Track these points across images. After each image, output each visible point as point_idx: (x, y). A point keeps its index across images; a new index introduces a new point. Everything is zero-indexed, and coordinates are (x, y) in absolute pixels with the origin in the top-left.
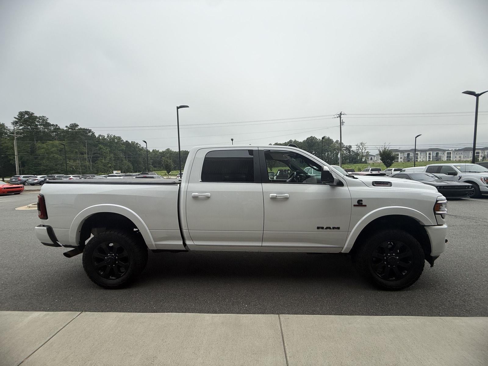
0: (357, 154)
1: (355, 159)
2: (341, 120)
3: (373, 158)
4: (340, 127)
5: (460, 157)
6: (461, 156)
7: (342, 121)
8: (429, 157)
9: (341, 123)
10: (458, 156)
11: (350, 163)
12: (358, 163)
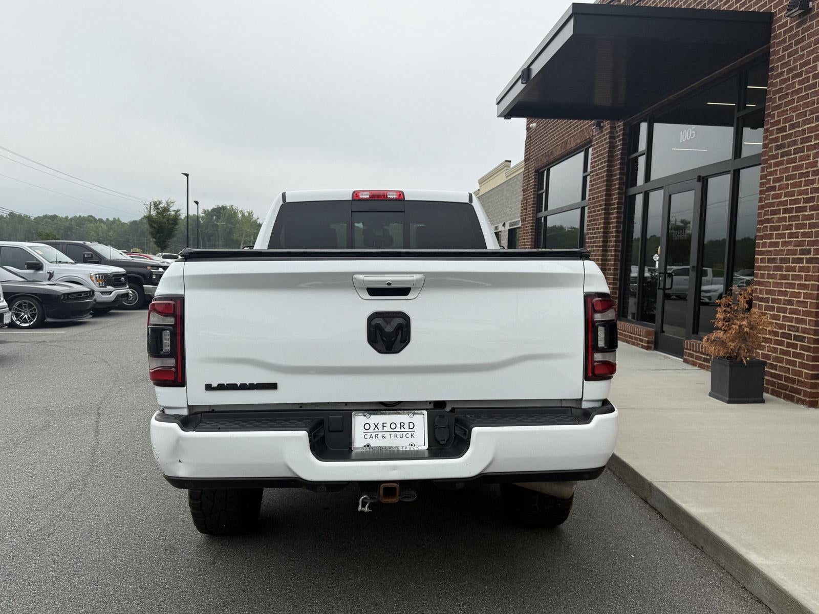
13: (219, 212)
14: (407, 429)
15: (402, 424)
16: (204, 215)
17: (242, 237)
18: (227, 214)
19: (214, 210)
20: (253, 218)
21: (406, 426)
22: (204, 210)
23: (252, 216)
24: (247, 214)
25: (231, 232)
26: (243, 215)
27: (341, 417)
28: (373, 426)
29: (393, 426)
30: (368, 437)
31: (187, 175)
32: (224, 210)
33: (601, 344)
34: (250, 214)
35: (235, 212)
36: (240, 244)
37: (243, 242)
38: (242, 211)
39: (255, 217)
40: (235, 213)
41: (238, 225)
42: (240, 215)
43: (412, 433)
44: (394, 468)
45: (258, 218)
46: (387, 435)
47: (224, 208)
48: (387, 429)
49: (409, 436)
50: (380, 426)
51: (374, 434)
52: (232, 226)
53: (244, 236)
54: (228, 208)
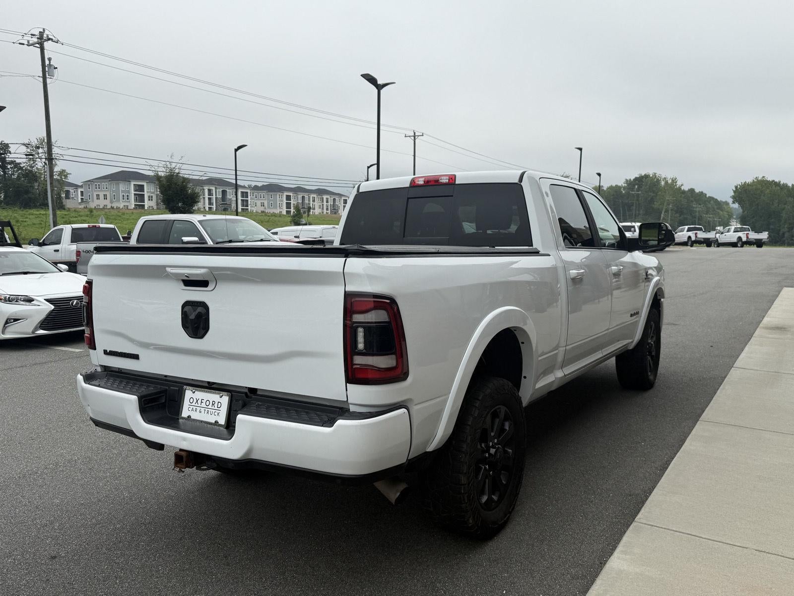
0: (31, 176)
1: (27, 192)
2: (46, 57)
3: (72, 191)
4: (41, 79)
5: (262, 205)
6: (263, 203)
7: (47, 62)
8: (210, 199)
9: (47, 69)
10: (259, 203)
11: (7, 204)
12: (35, 207)
13: (641, 181)
14: (216, 408)
15: (214, 403)
16: (626, 185)
17: (664, 204)
18: (649, 183)
19: (636, 179)
20: (676, 185)
21: (216, 405)
22: (627, 180)
23: (676, 183)
24: (671, 181)
25: (652, 201)
26: (666, 182)
27: (177, 389)
28: (195, 401)
29: (208, 403)
30: (190, 409)
31: (581, 149)
32: (646, 178)
33: (361, 346)
34: (674, 181)
35: (658, 179)
36: (662, 213)
37: (664, 210)
38: (665, 178)
39: (679, 183)
40: (658, 181)
41: (660, 193)
42: (663, 183)
43: (219, 411)
44: (184, 439)
45: (682, 185)
46: (202, 410)
47: (646, 176)
48: (203, 405)
49: (216, 414)
50: (199, 402)
51: (194, 408)
52: (654, 195)
53: (665, 204)
54: (651, 176)
